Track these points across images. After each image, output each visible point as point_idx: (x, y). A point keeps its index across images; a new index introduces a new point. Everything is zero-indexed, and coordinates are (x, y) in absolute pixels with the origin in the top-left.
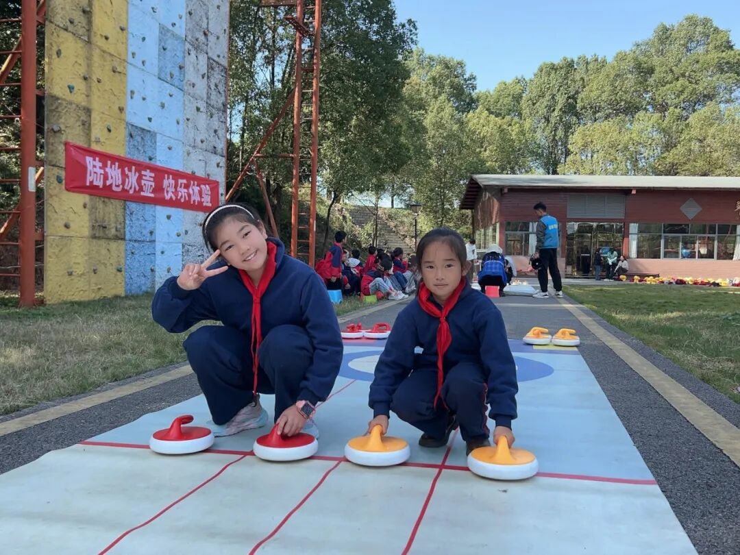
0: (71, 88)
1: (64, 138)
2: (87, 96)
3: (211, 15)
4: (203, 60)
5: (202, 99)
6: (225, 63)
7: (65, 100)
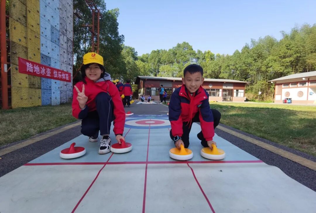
0: (20, 40)
1: (18, 56)
2: (26, 43)
3: (67, 25)
4: (65, 38)
5: (65, 49)
6: (72, 40)
7: (17, 43)
